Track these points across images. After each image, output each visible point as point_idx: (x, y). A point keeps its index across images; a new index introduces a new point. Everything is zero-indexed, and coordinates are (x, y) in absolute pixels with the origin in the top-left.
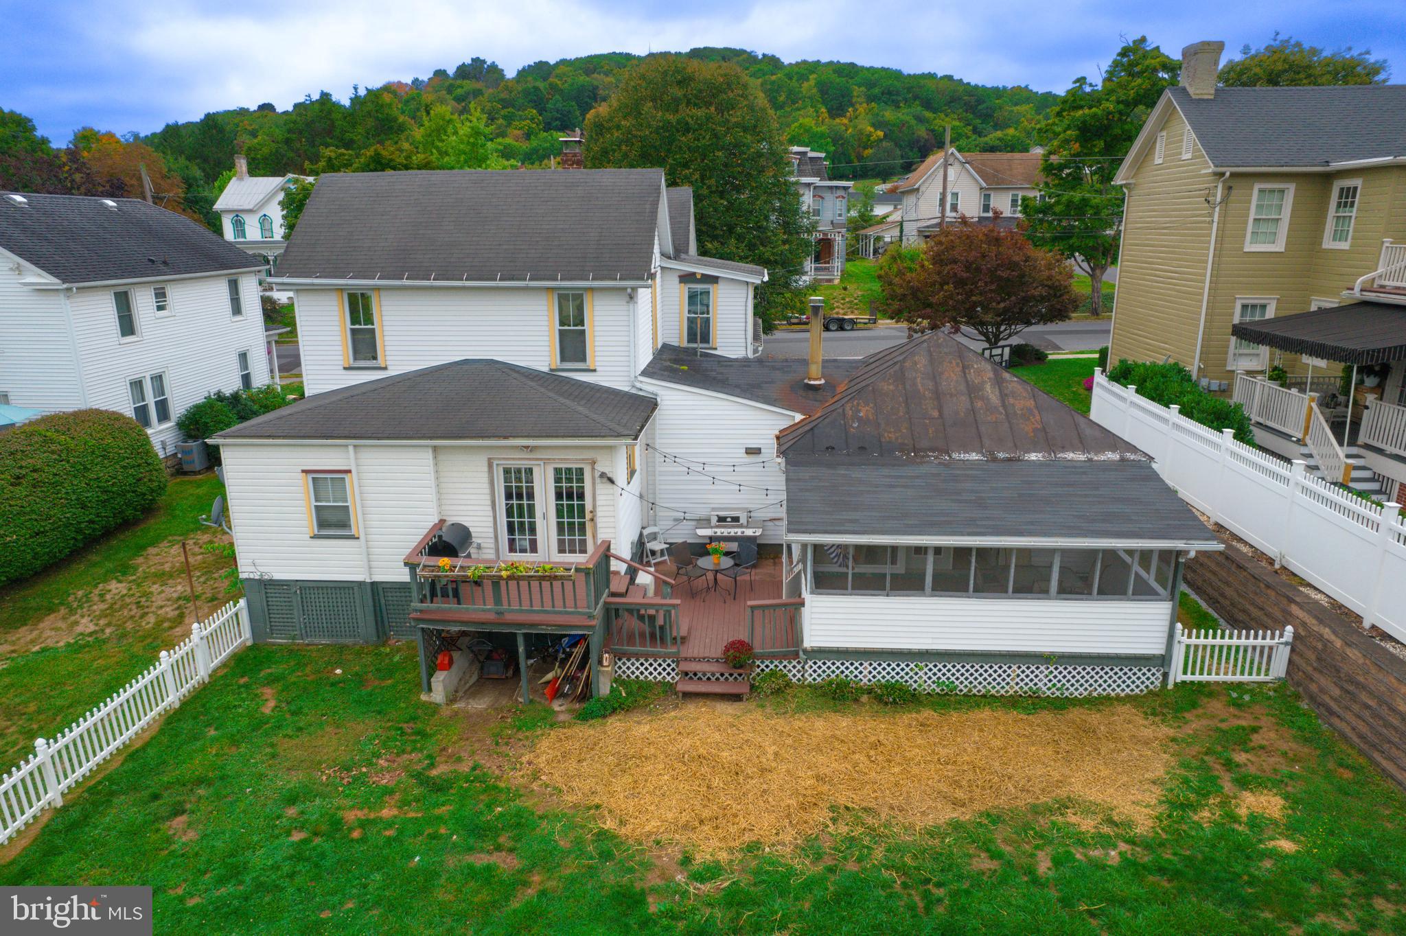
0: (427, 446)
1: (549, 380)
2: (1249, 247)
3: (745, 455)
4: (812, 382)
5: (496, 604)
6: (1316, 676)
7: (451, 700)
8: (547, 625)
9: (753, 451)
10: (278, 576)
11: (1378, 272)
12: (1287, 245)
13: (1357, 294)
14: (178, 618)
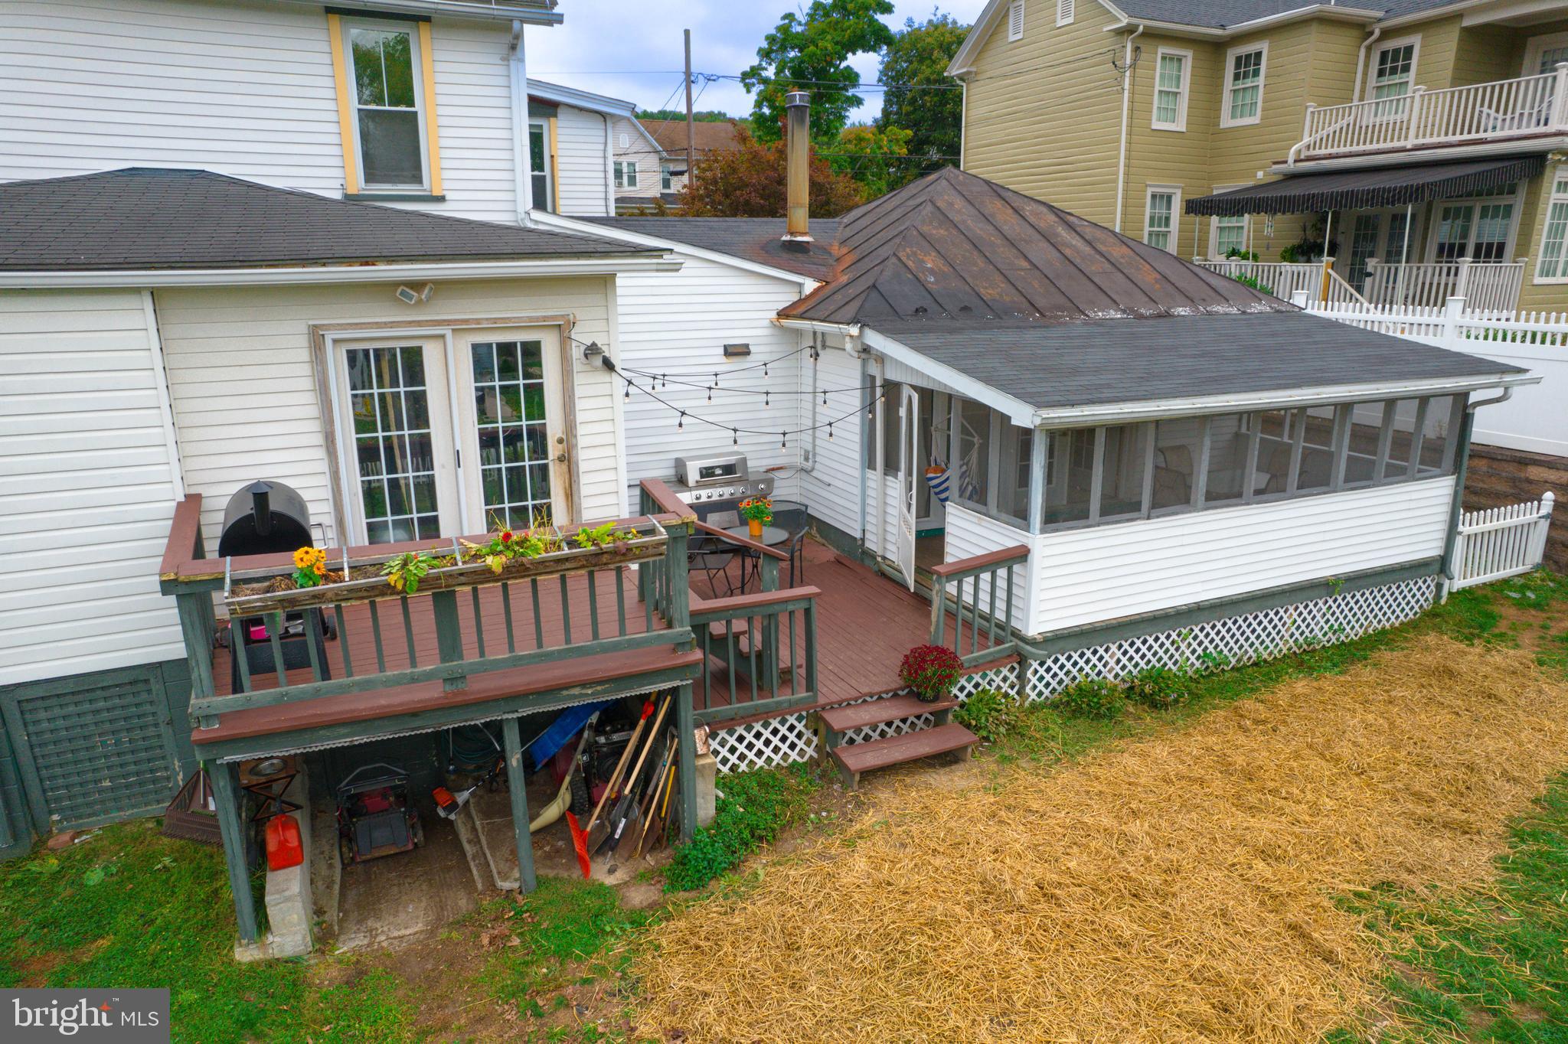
0: (136, 290)
2: (1155, 125)
3: (724, 359)
4: (799, 239)
5: (445, 658)
7: (324, 937)
8: (584, 685)
9: (736, 352)
11: (1306, 140)
12: (1188, 123)
13: (1291, 166)
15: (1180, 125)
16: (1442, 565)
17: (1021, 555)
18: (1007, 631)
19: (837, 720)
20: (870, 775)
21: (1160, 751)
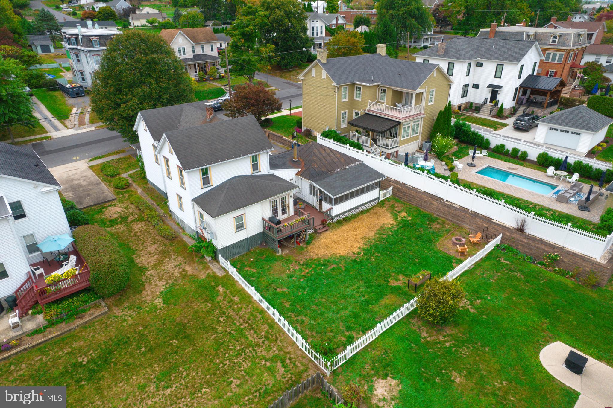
1: (252, 176)
2: (343, 101)
4: (296, 160)
6: (397, 193)
7: (282, 253)
9: (291, 180)
10: (227, 245)
11: (369, 107)
12: (348, 99)
13: (366, 112)
14: (184, 270)
16: (378, 198)
17: (332, 208)
18: (331, 216)
19: (317, 228)
20: (320, 233)
21: (347, 226)
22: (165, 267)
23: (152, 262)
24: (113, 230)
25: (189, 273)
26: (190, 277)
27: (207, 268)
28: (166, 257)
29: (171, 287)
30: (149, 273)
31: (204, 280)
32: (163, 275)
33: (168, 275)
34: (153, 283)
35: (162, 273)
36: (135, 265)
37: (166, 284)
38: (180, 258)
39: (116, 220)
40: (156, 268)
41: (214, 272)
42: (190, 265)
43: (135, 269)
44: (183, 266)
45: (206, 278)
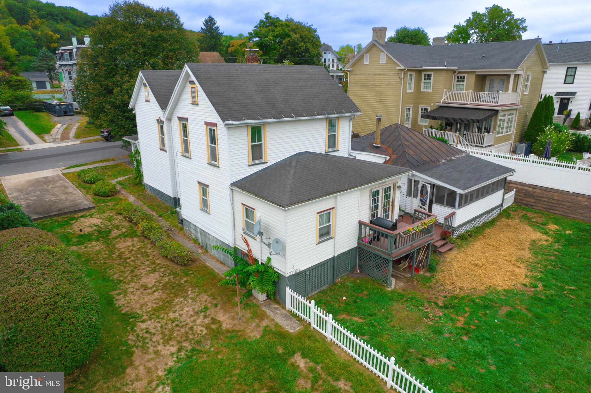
2: (408, 91)
4: (378, 145)
6: (525, 199)
11: (444, 98)
12: (414, 90)
13: (441, 104)
14: (214, 321)
15: (412, 91)
16: (502, 205)
17: (453, 214)
19: (437, 245)
22: (177, 314)
23: (150, 305)
24: (82, 249)
25: (224, 326)
26: (229, 335)
27: (261, 316)
28: (176, 295)
29: (189, 357)
30: (144, 326)
31: (258, 341)
32: (172, 331)
33: (183, 330)
34: (151, 349)
35: (170, 326)
36: (115, 310)
37: (179, 350)
38: (205, 297)
39: (90, 235)
40: (158, 317)
41: (277, 324)
42: (226, 311)
43: (115, 318)
44: (211, 312)
45: (262, 337)
